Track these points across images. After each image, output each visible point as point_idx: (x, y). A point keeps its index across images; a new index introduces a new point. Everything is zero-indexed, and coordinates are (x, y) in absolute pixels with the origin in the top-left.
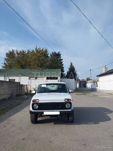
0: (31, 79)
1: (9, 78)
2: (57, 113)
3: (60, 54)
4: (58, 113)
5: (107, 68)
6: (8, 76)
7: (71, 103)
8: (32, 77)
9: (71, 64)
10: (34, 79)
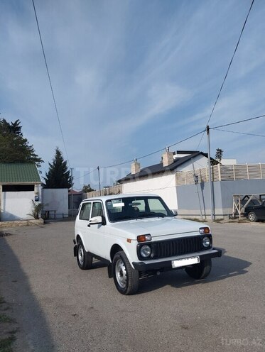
2: (193, 261)
3: (20, 127)
4: (195, 261)
5: (139, 164)
7: (210, 237)
9: (58, 153)
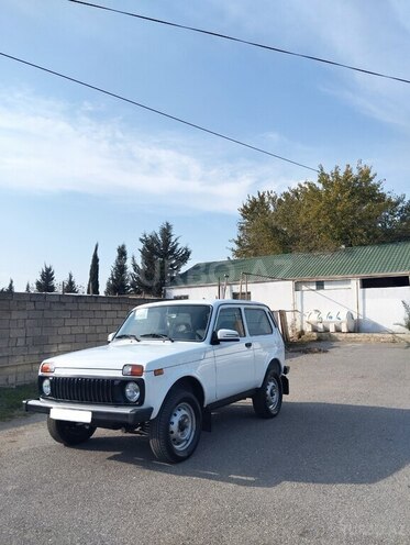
0: (304, 288)
1: (231, 290)
6: (228, 284)
8: (305, 282)
10: (314, 287)
